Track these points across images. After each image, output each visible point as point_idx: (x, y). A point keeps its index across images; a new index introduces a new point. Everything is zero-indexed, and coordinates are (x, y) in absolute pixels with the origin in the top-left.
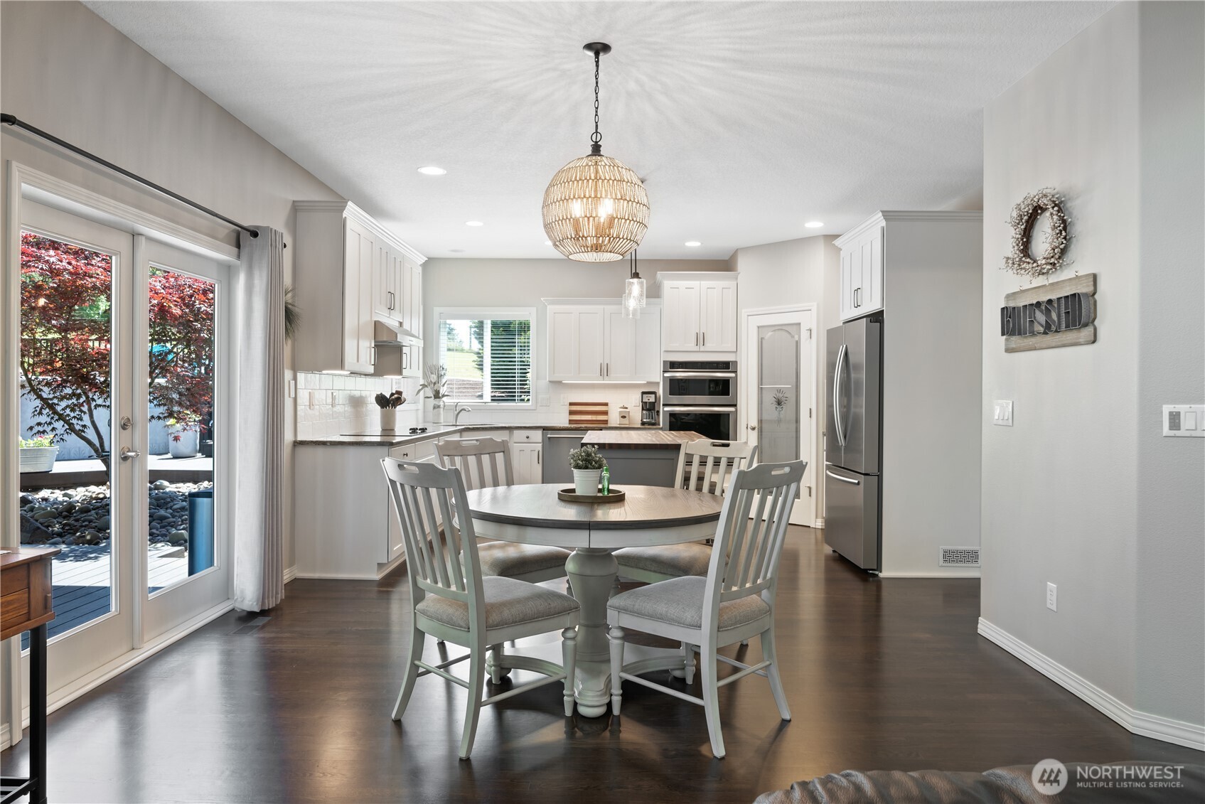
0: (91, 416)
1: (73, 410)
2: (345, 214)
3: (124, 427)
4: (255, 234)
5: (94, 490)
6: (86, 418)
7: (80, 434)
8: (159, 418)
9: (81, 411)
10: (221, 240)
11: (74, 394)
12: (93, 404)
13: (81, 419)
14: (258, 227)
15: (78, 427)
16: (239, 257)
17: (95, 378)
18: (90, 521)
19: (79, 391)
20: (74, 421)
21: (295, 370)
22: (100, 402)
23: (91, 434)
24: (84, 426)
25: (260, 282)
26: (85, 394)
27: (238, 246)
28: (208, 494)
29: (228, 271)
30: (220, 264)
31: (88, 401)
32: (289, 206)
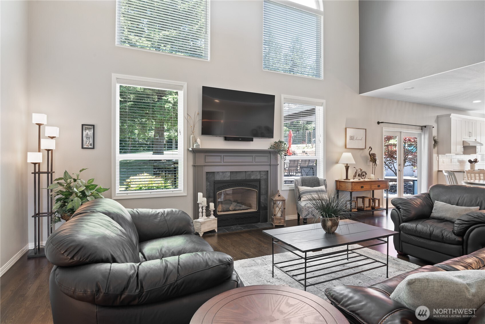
0: (393, 165)
1: (390, 164)
2: (451, 117)
3: (399, 165)
4: (425, 127)
5: (394, 183)
6: (392, 165)
7: (391, 169)
8: (409, 166)
9: (391, 164)
10: (418, 129)
11: (390, 160)
12: (394, 162)
13: (391, 166)
14: (426, 125)
15: (390, 167)
16: (422, 132)
17: (394, 156)
18: (393, 189)
19: (391, 159)
20: (390, 166)
21: (438, 154)
22: (395, 162)
23: (393, 169)
24: (392, 167)
25: (427, 136)
26: (392, 160)
27: (422, 130)
28: (417, 180)
29: (420, 135)
30: (418, 133)
31: (393, 161)
32: (436, 117)
